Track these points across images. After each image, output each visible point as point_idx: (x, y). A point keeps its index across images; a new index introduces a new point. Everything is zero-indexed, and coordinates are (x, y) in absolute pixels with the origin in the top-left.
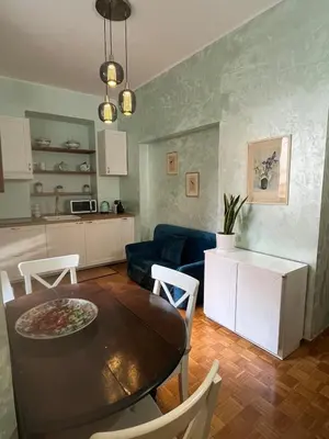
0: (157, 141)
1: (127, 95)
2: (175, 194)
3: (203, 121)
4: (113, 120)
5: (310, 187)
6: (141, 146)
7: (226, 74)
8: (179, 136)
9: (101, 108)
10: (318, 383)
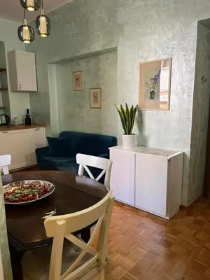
0: (63, 62)
1: (43, 19)
2: (81, 107)
3: (104, 45)
4: (31, 41)
5: (185, 96)
6: (49, 65)
7: (122, 8)
8: (82, 58)
9: (20, 29)
10: (194, 231)
